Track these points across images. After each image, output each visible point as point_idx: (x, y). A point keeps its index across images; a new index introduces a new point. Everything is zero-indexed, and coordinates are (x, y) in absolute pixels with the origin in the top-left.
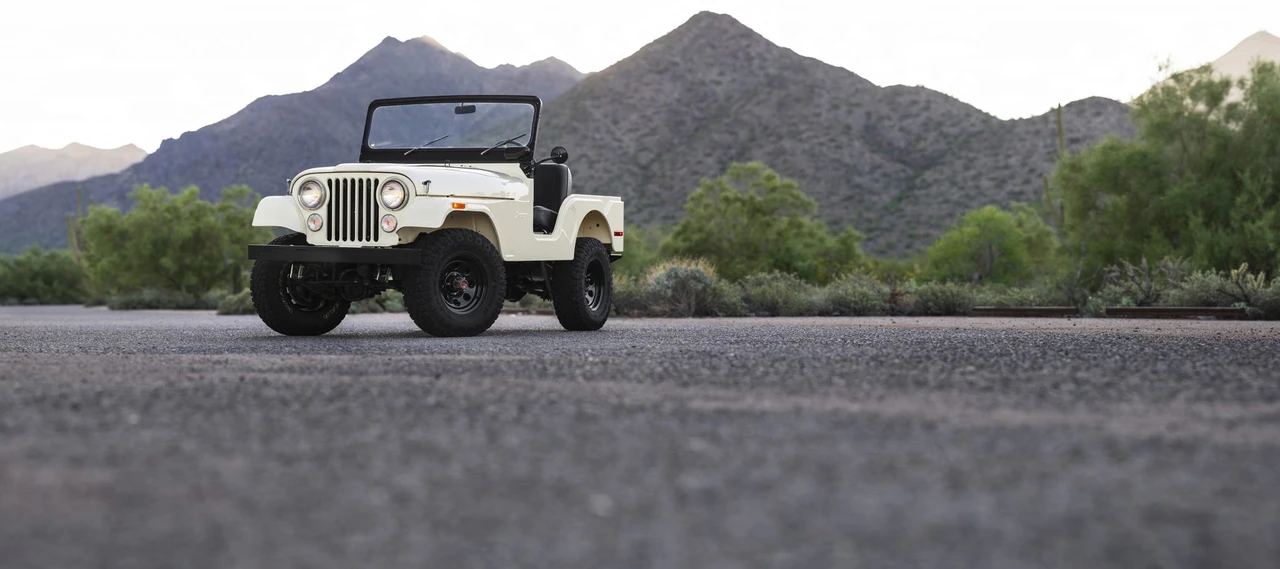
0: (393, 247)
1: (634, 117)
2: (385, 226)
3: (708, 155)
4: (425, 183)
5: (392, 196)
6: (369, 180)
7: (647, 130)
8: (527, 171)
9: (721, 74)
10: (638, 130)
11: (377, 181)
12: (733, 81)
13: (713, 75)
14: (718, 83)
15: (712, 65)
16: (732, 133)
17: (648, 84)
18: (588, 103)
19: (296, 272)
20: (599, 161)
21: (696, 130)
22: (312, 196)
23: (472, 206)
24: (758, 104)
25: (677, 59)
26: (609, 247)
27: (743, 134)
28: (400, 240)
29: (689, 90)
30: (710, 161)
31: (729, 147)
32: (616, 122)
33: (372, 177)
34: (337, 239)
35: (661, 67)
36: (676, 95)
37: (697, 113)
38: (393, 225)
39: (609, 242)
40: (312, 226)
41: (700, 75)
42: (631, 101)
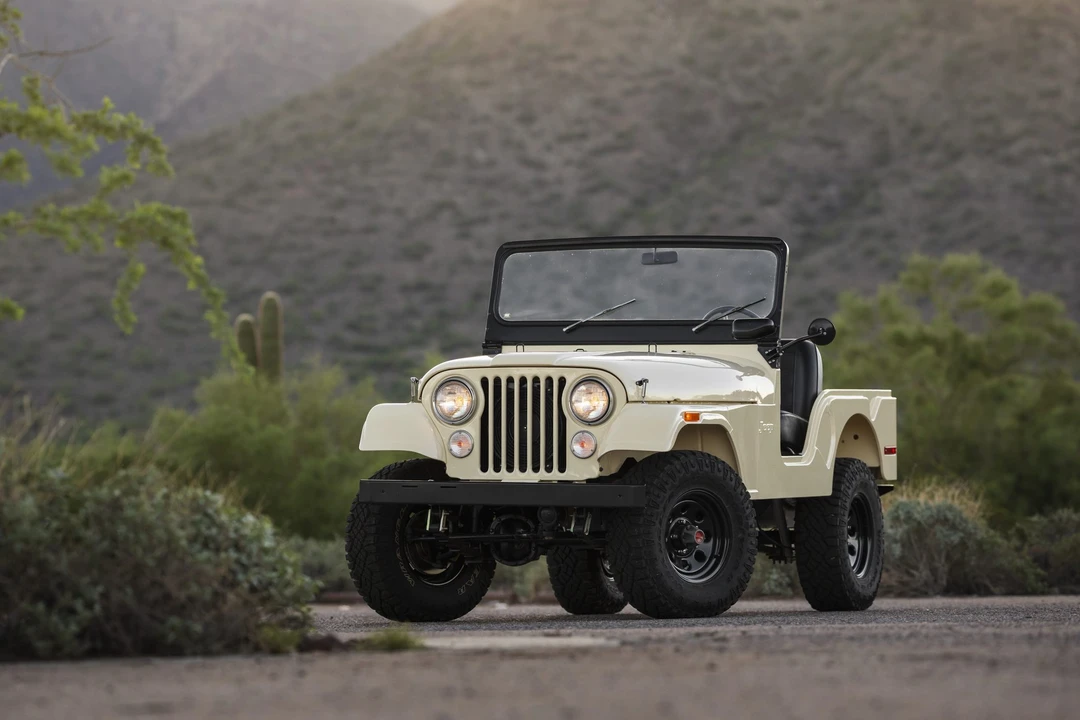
0: (589, 481)
2: (577, 448)
4: (640, 383)
5: (588, 403)
6: (549, 380)
8: (771, 358)
11: (562, 381)
19: (435, 521)
22: (457, 403)
23: (709, 416)
26: (876, 471)
28: (601, 470)
33: (555, 374)
34: (497, 469)
38: (589, 447)
39: (876, 465)
40: (455, 448)
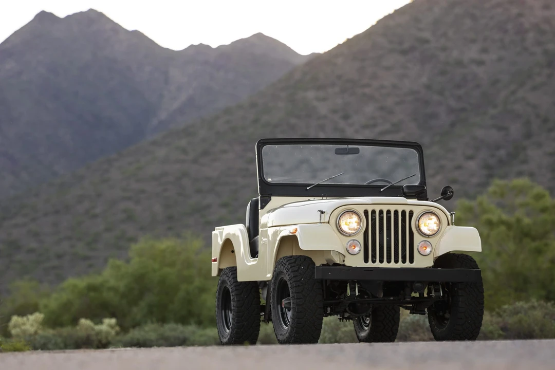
1: (370, 109)
3: (470, 158)
6: (404, 212)
7: (387, 126)
9: (484, 51)
10: (375, 126)
12: (500, 59)
13: (473, 52)
14: (481, 63)
15: (473, 41)
16: (500, 128)
17: (388, 69)
18: (311, 94)
19: (353, 290)
20: (324, 169)
21: (453, 125)
24: (534, 88)
25: (427, 35)
27: (515, 129)
29: (443, 73)
30: (472, 165)
31: (498, 147)
32: (346, 117)
33: (408, 209)
34: (373, 261)
35: (406, 45)
36: (424, 80)
37: (453, 103)
41: (455, 54)
42: (367, 91)
